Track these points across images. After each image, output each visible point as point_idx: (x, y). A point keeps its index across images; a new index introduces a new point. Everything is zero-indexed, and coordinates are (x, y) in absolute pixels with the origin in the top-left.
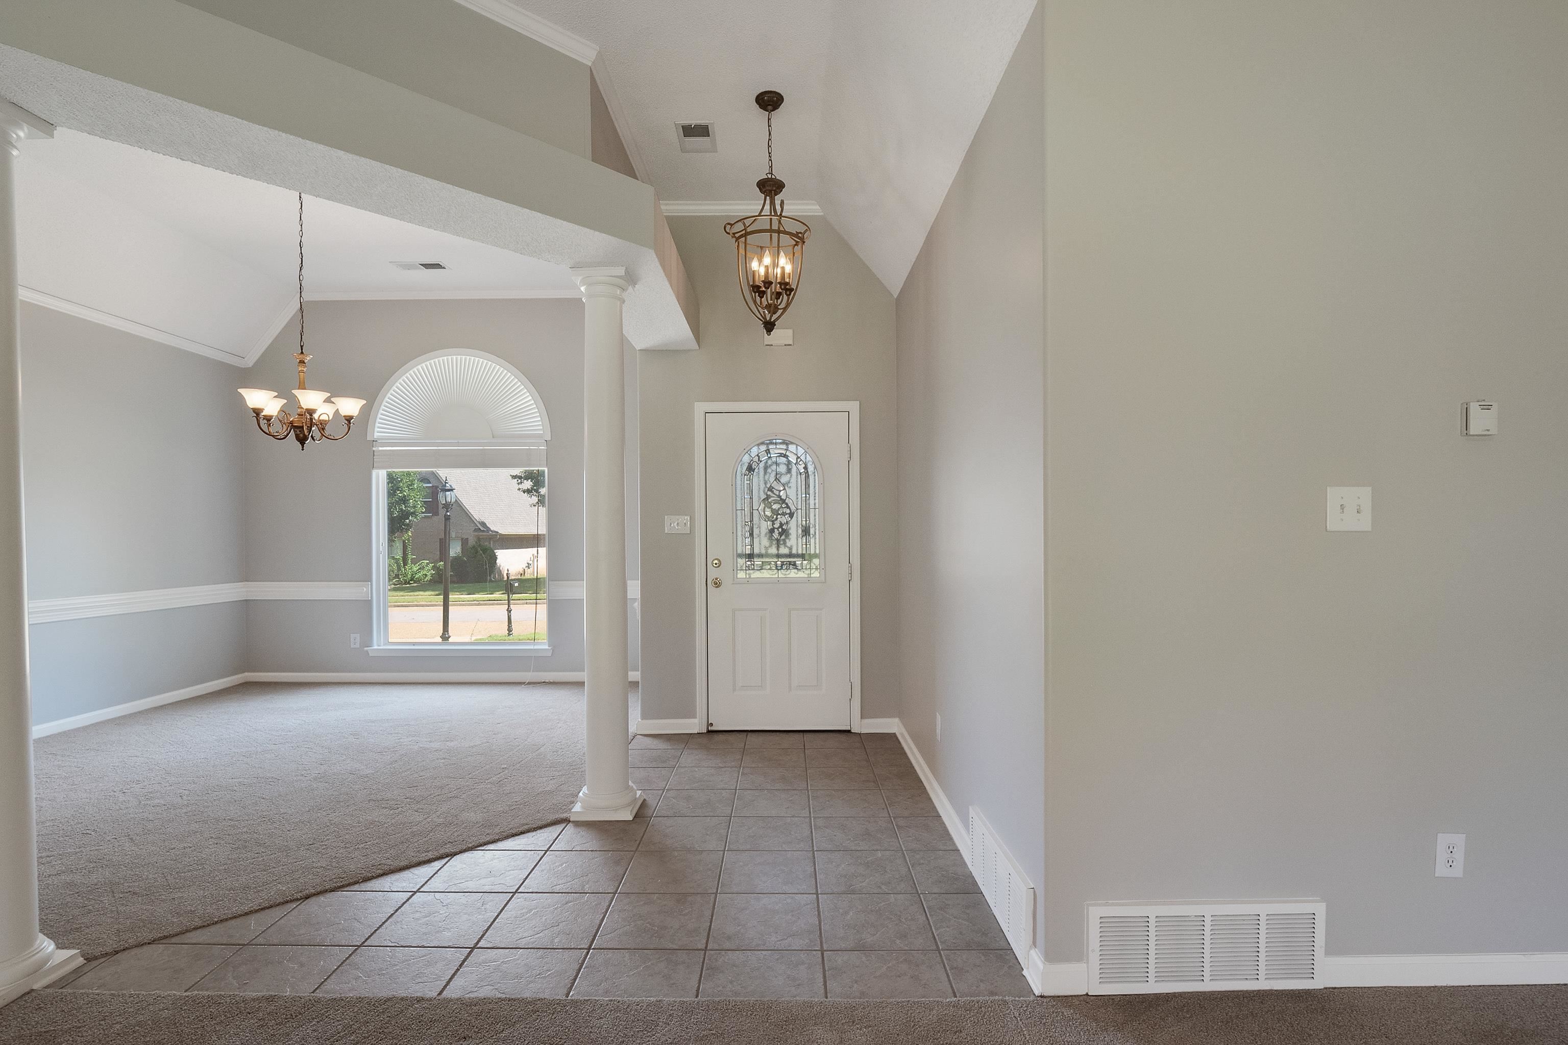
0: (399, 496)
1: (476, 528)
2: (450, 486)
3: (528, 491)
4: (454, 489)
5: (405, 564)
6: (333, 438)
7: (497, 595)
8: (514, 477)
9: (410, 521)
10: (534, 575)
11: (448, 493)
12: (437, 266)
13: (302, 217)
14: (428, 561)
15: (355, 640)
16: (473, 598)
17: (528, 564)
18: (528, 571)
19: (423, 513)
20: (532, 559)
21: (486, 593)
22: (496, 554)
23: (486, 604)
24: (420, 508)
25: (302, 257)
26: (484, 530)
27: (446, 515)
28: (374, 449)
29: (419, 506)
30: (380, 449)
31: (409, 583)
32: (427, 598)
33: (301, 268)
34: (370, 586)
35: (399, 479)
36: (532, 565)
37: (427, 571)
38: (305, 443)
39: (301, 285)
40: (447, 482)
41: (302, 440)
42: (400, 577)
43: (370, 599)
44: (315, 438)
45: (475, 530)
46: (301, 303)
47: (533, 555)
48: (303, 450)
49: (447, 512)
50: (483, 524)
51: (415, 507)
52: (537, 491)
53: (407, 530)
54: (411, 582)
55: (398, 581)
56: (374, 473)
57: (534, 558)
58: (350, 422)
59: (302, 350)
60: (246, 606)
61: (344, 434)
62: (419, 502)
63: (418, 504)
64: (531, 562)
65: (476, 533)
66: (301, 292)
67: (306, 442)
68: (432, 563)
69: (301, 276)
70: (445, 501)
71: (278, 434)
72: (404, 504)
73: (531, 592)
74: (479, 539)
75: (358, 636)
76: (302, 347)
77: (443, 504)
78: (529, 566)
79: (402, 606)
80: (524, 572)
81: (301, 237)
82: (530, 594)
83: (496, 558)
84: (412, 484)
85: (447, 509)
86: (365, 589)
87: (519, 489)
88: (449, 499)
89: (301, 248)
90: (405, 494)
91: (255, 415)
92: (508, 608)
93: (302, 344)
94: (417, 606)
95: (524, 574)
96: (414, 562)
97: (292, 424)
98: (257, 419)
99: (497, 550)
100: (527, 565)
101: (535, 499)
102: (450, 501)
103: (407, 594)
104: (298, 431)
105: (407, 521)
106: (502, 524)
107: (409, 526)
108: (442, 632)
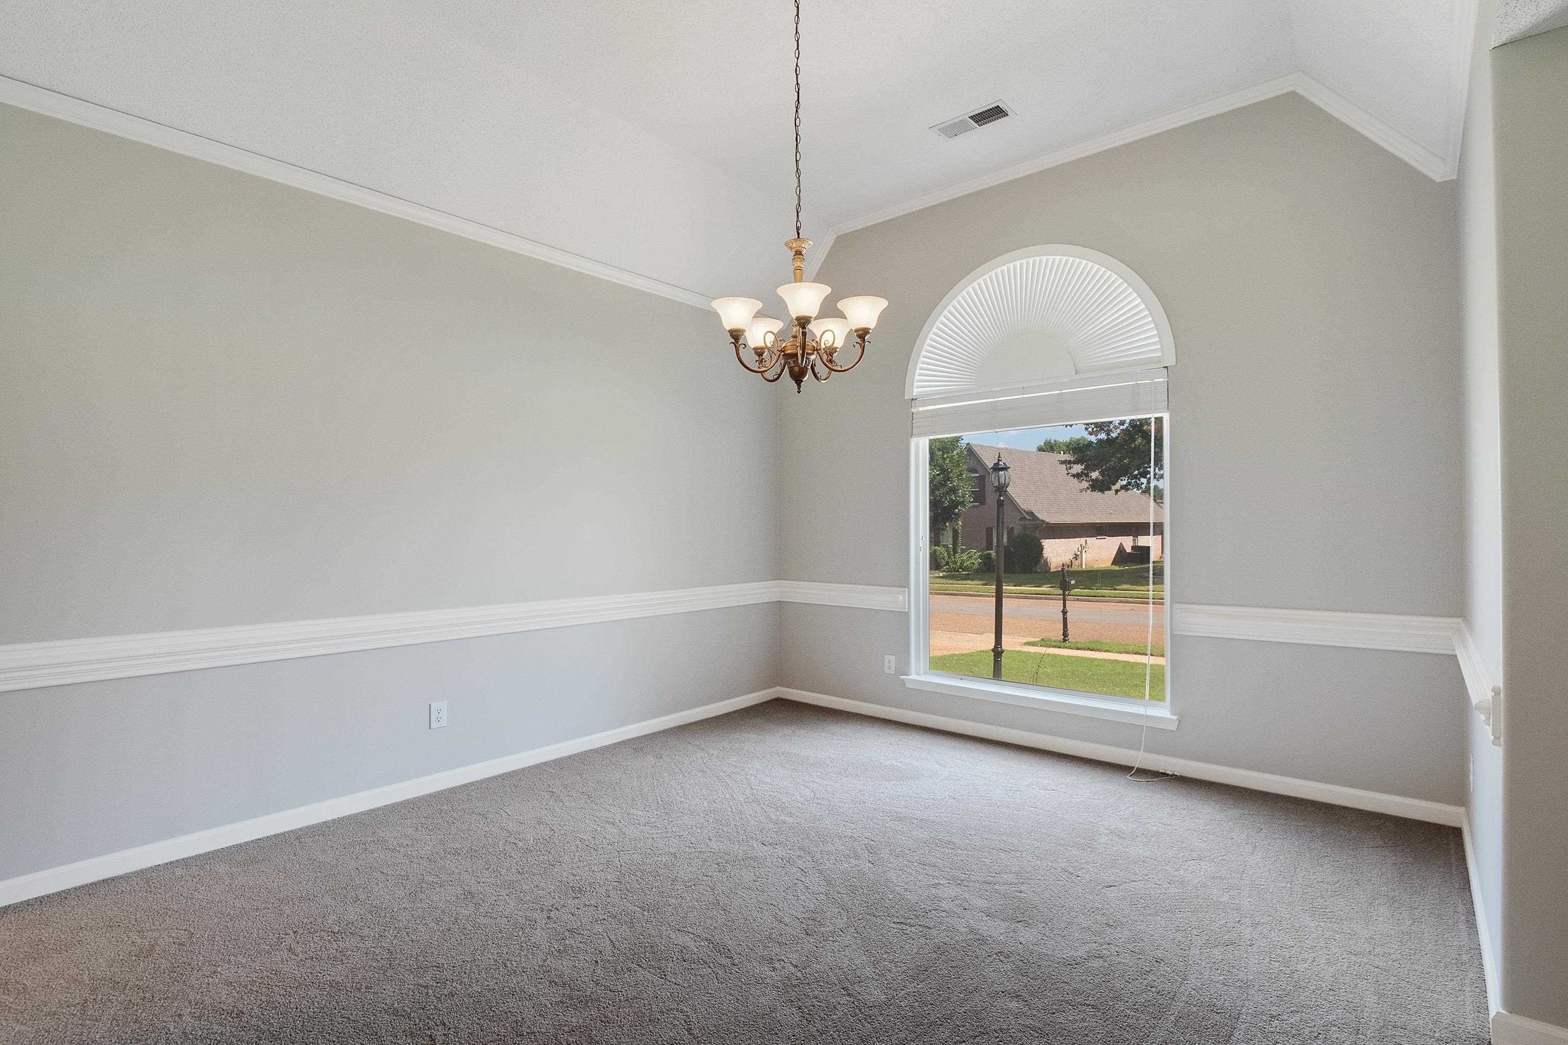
0: (950, 486)
1: (1022, 516)
2: (1004, 464)
3: (1077, 476)
4: (1009, 468)
5: (955, 552)
6: (840, 369)
7: (1045, 589)
8: (1062, 462)
9: (959, 511)
10: (1082, 567)
11: (1002, 473)
12: (996, 113)
13: (798, 28)
14: (976, 551)
15: (890, 662)
16: (1020, 590)
17: (1076, 554)
18: (1077, 562)
19: (971, 502)
20: (1080, 549)
21: (1033, 586)
22: (1043, 544)
23: (1032, 598)
24: (969, 498)
25: (799, 90)
26: (1029, 519)
27: (999, 500)
28: (913, 410)
29: (967, 496)
30: (921, 409)
31: (958, 571)
32: (975, 587)
33: (797, 107)
34: (907, 593)
35: (950, 470)
36: (1080, 556)
37: (972, 557)
38: (802, 381)
39: (797, 134)
40: (1000, 459)
41: (798, 378)
42: (950, 564)
43: (907, 610)
44: (819, 375)
45: (1021, 519)
46: (797, 161)
47: (1081, 545)
48: (799, 392)
49: (1001, 496)
50: (1031, 514)
51: (963, 497)
52: (1087, 475)
53: (957, 519)
54: (960, 570)
55: (948, 568)
56: (913, 442)
57: (1082, 548)
58: (864, 340)
59: (798, 234)
60: (779, 607)
61: (857, 360)
62: (967, 492)
63: (967, 494)
64: (1079, 553)
65: (1022, 522)
66: (797, 145)
67: (804, 380)
68: (980, 552)
69: (798, 120)
70: (998, 483)
71: (765, 369)
72: (954, 494)
73: (1081, 587)
74: (1025, 528)
75: (893, 658)
76: (798, 229)
77: (996, 487)
78: (1076, 557)
79: (951, 594)
80: (1071, 563)
81: (798, 58)
82: (1081, 589)
83: (1042, 549)
84: (961, 475)
85: (1001, 492)
86: (901, 597)
87: (1068, 474)
88: (1002, 480)
89: (797, 75)
90: (955, 484)
91: (733, 341)
92: (1063, 609)
93: (799, 225)
94: (965, 595)
95: (1072, 565)
96: (963, 551)
97: (784, 352)
98: (736, 346)
99: (1043, 540)
100: (1074, 556)
101: (1085, 484)
102: (1003, 483)
103: (956, 582)
104: (792, 362)
105: (957, 510)
106: (1048, 513)
107: (958, 515)
108: (994, 644)
